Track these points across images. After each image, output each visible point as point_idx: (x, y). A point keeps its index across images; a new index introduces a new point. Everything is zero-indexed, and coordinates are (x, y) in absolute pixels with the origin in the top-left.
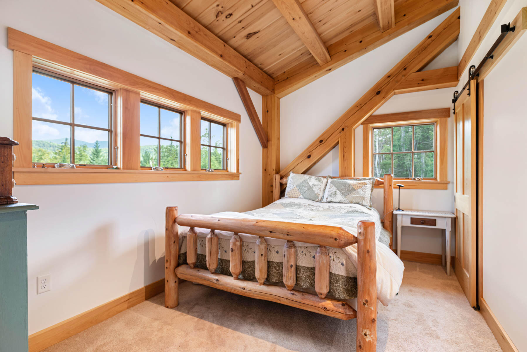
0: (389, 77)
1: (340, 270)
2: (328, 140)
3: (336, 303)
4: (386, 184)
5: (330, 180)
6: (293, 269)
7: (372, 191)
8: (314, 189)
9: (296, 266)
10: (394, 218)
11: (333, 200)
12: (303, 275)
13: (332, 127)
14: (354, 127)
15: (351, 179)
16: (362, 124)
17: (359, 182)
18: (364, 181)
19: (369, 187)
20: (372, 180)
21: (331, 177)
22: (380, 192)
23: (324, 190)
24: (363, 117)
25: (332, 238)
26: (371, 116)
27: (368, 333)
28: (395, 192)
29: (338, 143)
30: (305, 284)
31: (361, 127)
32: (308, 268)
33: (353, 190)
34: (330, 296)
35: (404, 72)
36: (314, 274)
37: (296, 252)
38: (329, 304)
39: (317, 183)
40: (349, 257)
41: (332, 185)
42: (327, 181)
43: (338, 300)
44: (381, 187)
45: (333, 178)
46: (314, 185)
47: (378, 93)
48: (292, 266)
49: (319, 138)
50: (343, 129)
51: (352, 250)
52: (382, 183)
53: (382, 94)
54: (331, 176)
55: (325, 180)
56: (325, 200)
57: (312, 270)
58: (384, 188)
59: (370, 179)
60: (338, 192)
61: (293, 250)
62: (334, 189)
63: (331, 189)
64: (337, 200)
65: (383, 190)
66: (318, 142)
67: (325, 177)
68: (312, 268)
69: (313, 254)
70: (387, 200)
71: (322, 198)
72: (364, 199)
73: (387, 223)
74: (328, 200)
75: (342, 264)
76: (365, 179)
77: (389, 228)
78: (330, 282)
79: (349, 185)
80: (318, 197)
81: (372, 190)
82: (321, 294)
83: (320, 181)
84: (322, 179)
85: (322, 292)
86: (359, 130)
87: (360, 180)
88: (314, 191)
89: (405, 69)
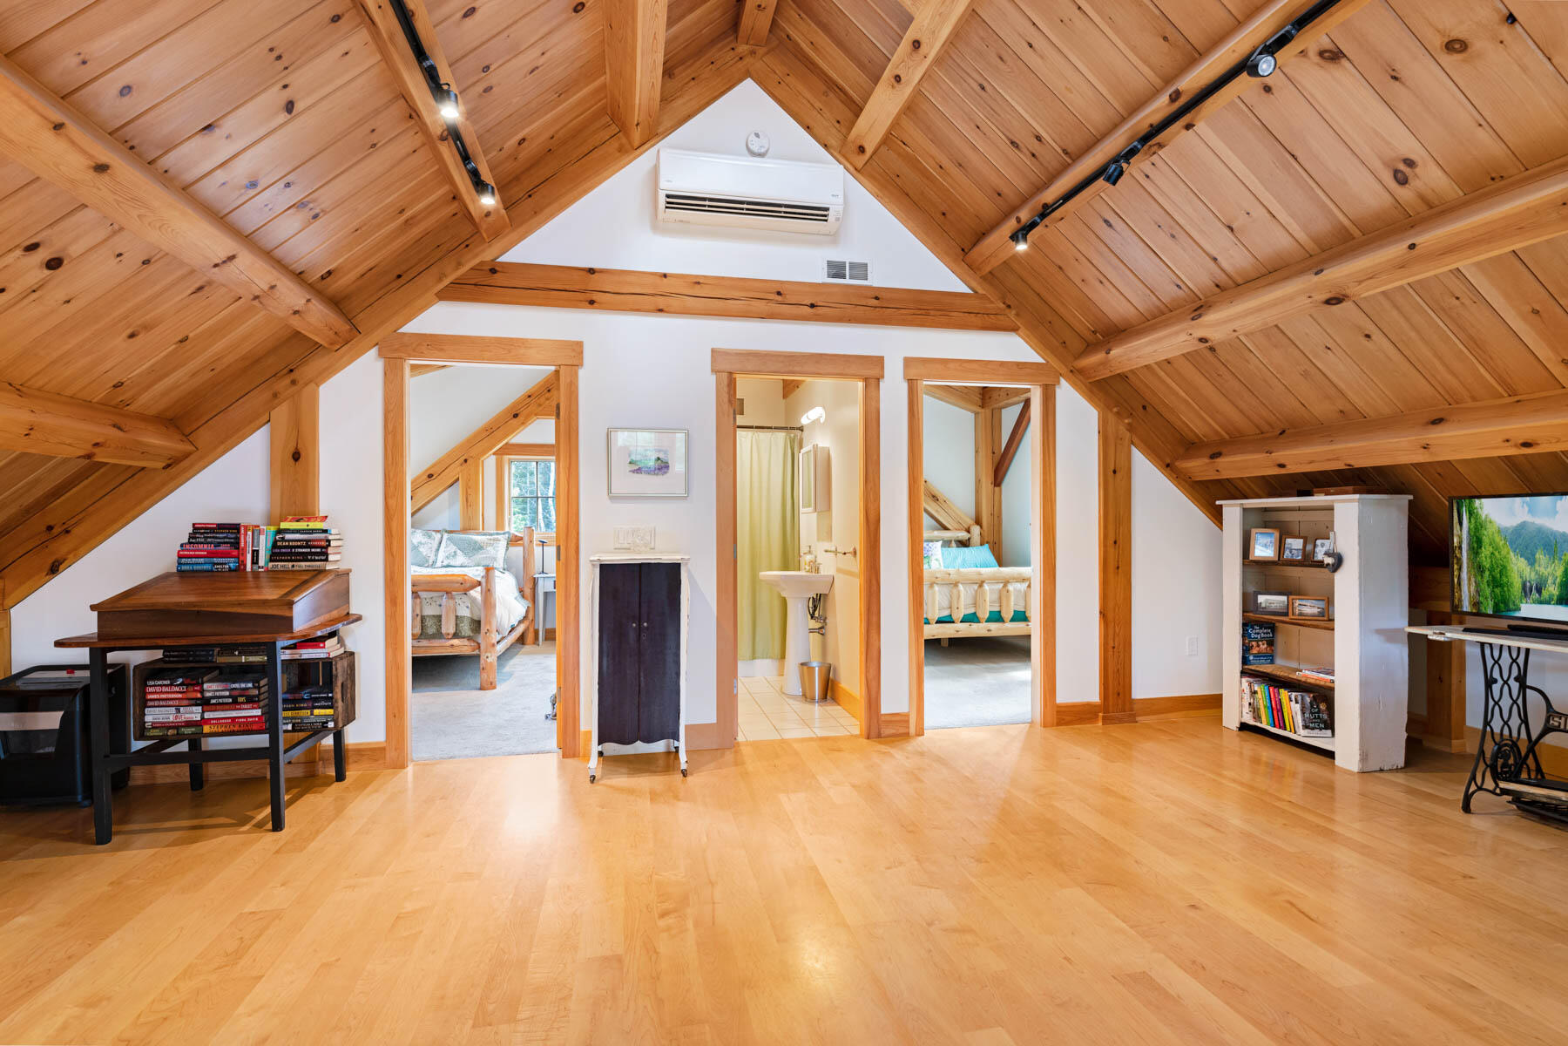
0: (529, 396)
1: (464, 612)
2: (442, 475)
3: (462, 640)
4: (526, 539)
5: (446, 536)
6: (419, 618)
7: (507, 550)
8: (421, 550)
9: (422, 616)
10: (535, 582)
11: (452, 564)
12: (429, 623)
13: (449, 455)
14: (482, 459)
15: (478, 534)
16: (494, 454)
17: (490, 537)
18: (496, 536)
19: (503, 543)
20: (507, 535)
21: (446, 531)
22: (517, 551)
23: (438, 550)
24: (495, 446)
25: (457, 583)
26: (506, 444)
27: (489, 655)
28: (538, 550)
29: (458, 479)
30: (431, 631)
31: (494, 457)
32: (434, 616)
33: (481, 548)
34: (456, 635)
35: (548, 395)
36: (440, 621)
37: (421, 602)
38: (456, 642)
39: (424, 540)
40: (473, 600)
41: (449, 542)
42: (442, 537)
43: (464, 638)
44: (520, 545)
45: (451, 532)
46: (420, 543)
47: (516, 416)
48: (417, 615)
49: (427, 470)
50: (466, 461)
51: (476, 593)
52: (521, 539)
53: (521, 418)
54: (448, 529)
55: (439, 535)
56: (439, 564)
57: (439, 617)
58: (523, 545)
59: (504, 534)
60: (459, 551)
61: (418, 601)
62: (453, 548)
63: (449, 549)
64: (458, 563)
65: (522, 548)
66: (426, 477)
67: (438, 531)
68: (437, 616)
69: (438, 603)
70: (527, 562)
71: (434, 562)
72: (495, 560)
73: (528, 591)
74: (444, 564)
75: (468, 607)
76: (498, 534)
77: (529, 598)
78: (456, 624)
79: (476, 542)
80: (427, 561)
81: (507, 547)
82: (448, 634)
83: (430, 537)
84: (434, 533)
85: (449, 632)
86: (490, 462)
87: (491, 535)
88: (421, 553)
89: (549, 391)
